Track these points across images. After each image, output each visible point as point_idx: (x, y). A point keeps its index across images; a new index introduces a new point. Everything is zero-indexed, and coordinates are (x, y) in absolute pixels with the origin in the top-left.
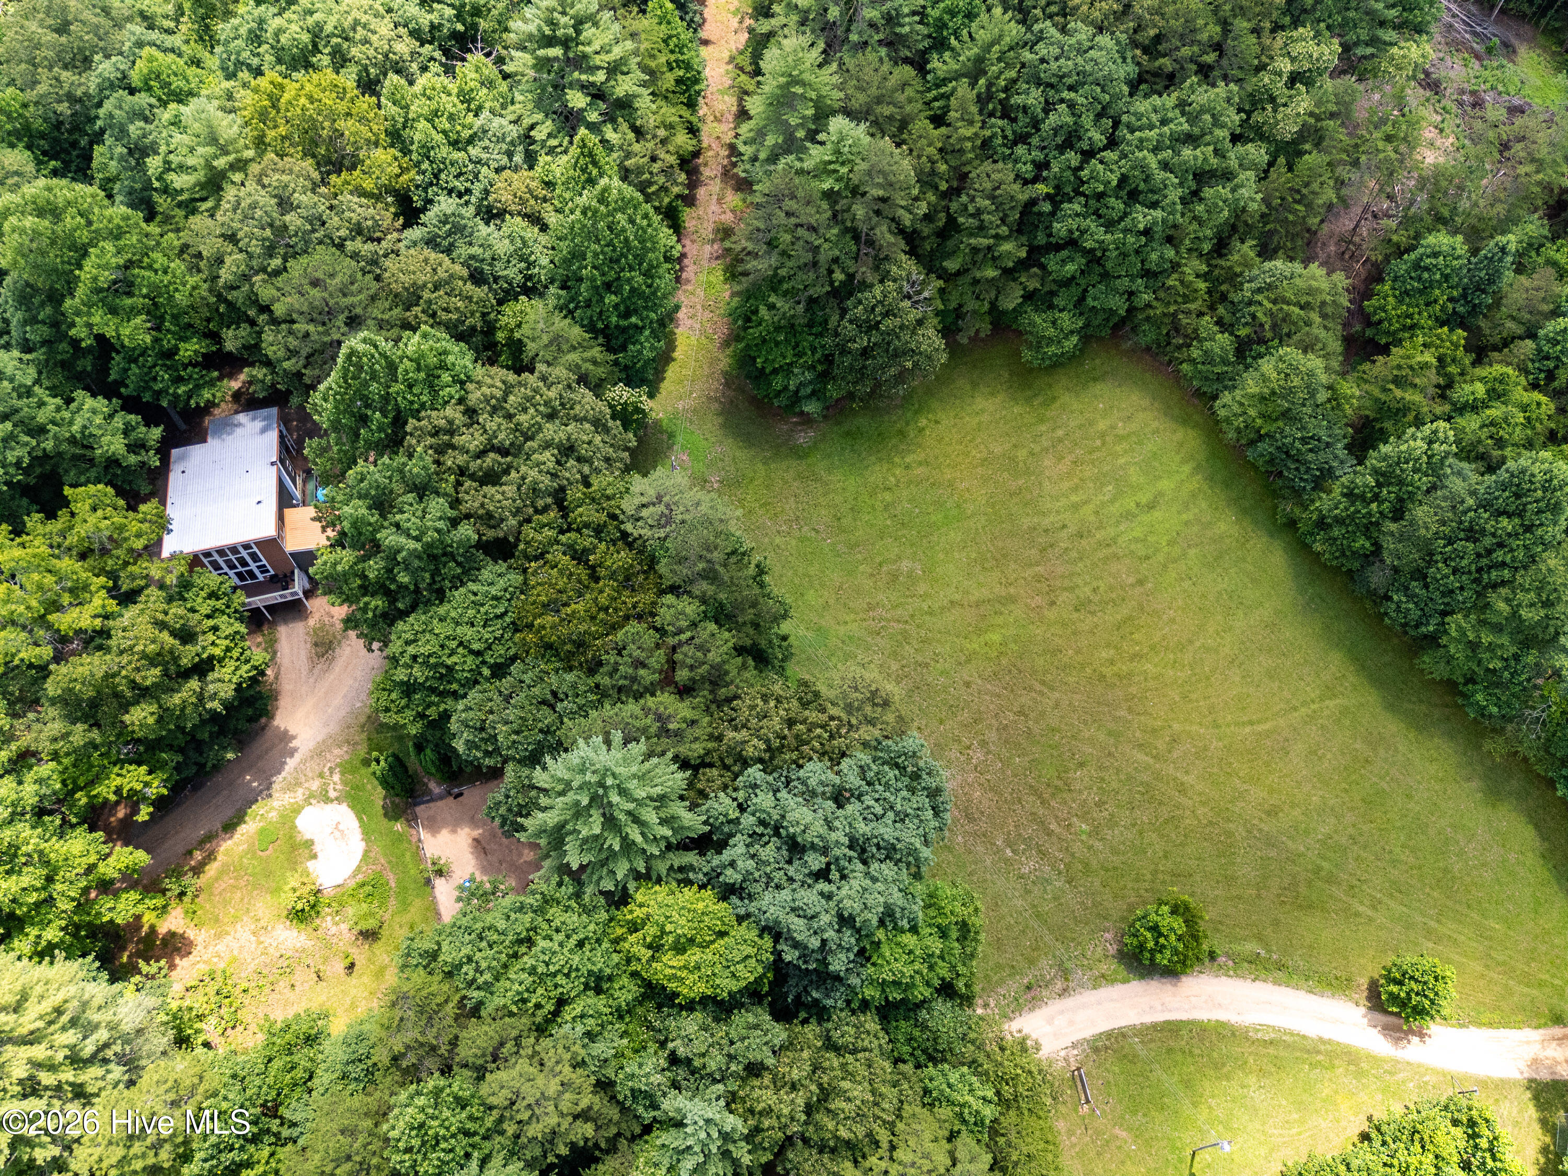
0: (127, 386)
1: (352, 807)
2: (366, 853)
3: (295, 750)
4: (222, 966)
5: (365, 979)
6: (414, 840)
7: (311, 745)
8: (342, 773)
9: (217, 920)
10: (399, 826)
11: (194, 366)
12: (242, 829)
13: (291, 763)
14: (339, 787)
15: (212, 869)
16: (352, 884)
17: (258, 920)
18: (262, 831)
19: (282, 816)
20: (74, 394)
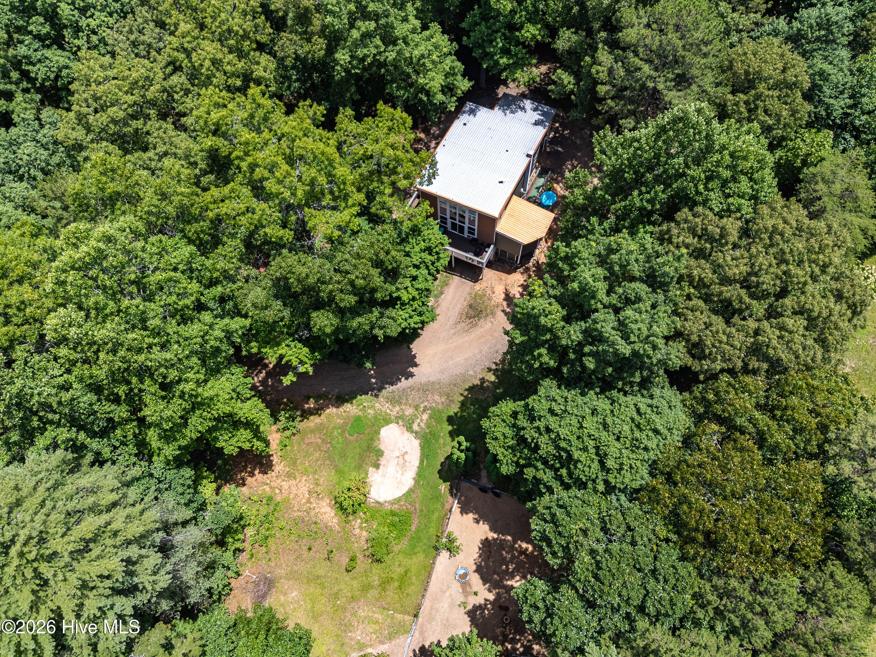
0: (469, 37)
1: (422, 447)
2: (411, 491)
3: (412, 375)
4: (278, 498)
5: (355, 583)
6: (448, 507)
7: (424, 380)
8: (430, 417)
9: (294, 464)
10: (444, 487)
11: (524, 47)
12: (347, 407)
13: (404, 383)
14: (422, 425)
15: (314, 421)
16: (388, 507)
17: (317, 484)
18: (358, 419)
19: (375, 418)
20: (431, 25)
